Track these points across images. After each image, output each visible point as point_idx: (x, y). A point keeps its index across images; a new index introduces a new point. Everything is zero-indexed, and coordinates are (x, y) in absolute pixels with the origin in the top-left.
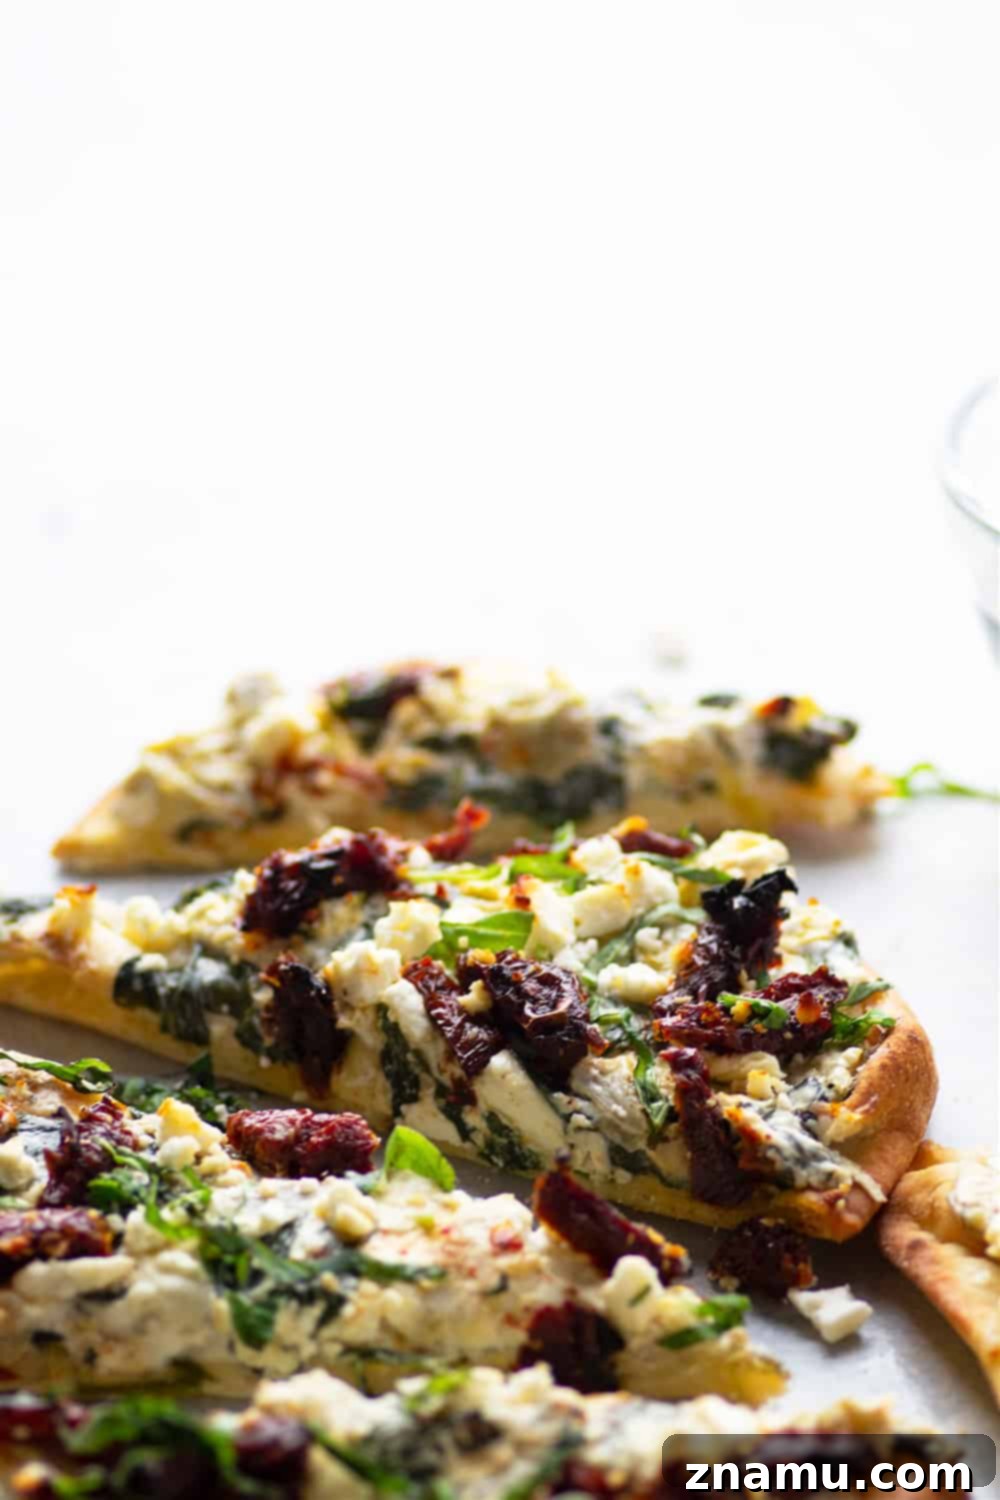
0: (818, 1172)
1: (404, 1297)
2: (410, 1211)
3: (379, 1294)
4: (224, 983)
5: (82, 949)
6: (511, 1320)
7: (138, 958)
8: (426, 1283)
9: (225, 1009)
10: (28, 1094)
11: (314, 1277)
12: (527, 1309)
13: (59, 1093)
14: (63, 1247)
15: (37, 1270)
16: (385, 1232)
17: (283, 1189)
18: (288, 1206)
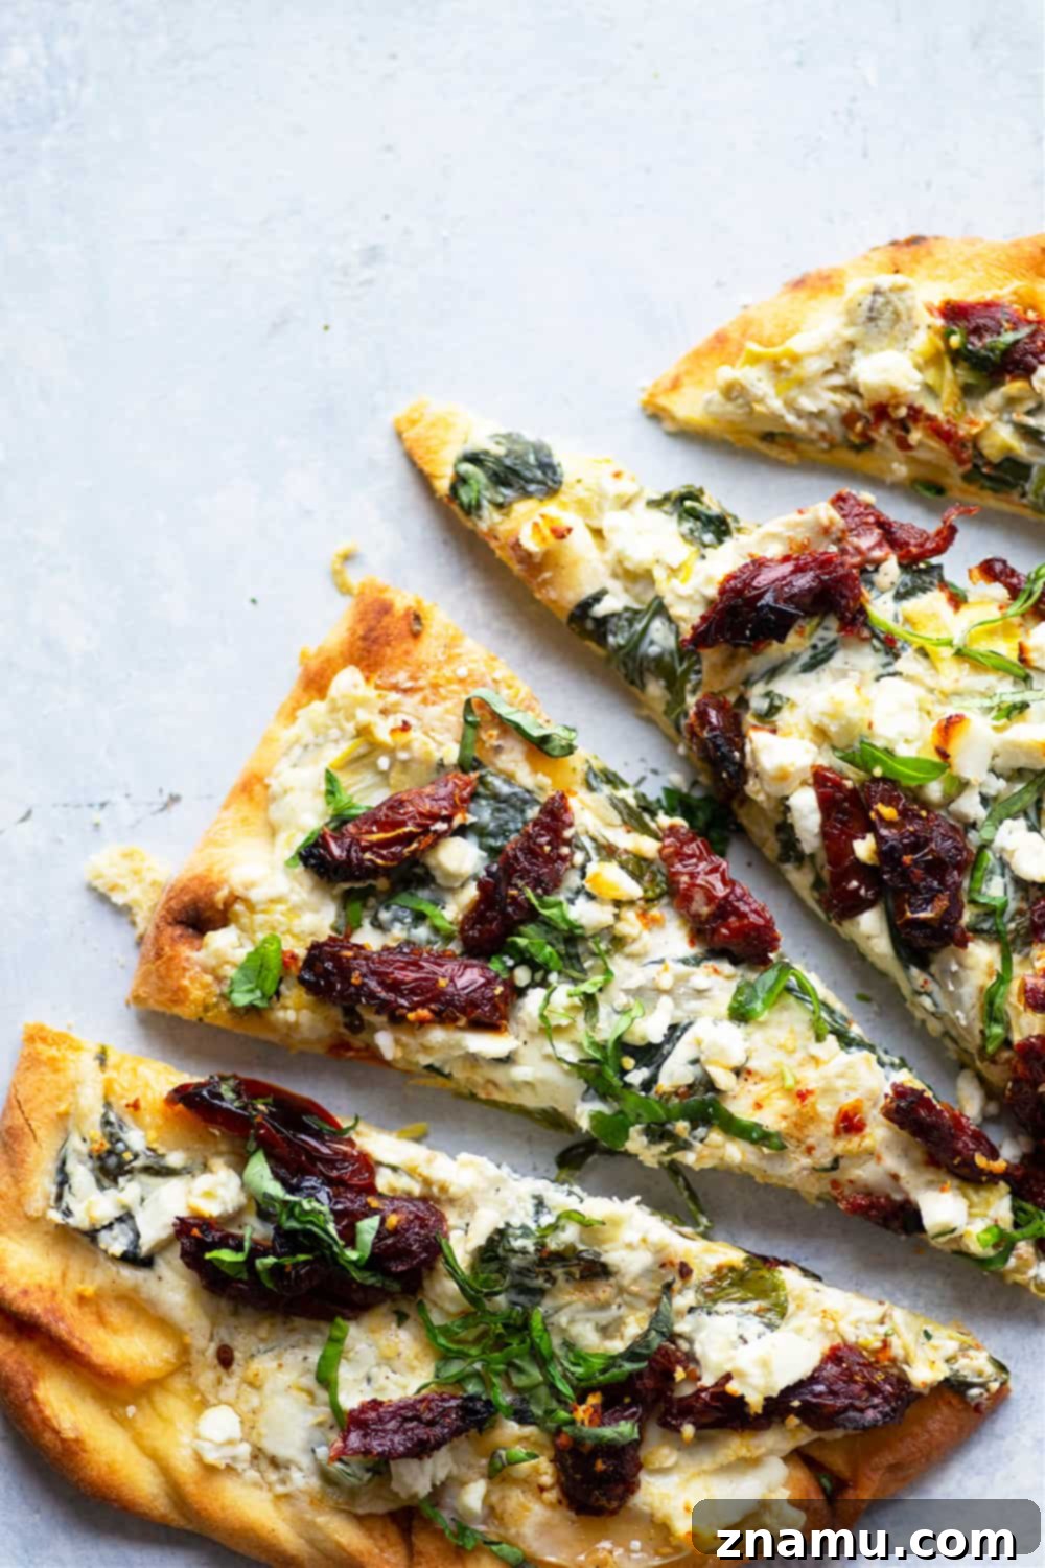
1: (743, 1153)
2: (779, 1057)
3: (723, 1146)
4: (667, 658)
5: (547, 575)
6: (835, 1184)
7: (597, 598)
8: (766, 1150)
9: (662, 682)
10: (495, 743)
11: (669, 1121)
12: (851, 1182)
13: (525, 748)
14: (463, 1022)
15: (437, 1035)
16: (749, 1072)
17: (681, 980)
18: (677, 1005)
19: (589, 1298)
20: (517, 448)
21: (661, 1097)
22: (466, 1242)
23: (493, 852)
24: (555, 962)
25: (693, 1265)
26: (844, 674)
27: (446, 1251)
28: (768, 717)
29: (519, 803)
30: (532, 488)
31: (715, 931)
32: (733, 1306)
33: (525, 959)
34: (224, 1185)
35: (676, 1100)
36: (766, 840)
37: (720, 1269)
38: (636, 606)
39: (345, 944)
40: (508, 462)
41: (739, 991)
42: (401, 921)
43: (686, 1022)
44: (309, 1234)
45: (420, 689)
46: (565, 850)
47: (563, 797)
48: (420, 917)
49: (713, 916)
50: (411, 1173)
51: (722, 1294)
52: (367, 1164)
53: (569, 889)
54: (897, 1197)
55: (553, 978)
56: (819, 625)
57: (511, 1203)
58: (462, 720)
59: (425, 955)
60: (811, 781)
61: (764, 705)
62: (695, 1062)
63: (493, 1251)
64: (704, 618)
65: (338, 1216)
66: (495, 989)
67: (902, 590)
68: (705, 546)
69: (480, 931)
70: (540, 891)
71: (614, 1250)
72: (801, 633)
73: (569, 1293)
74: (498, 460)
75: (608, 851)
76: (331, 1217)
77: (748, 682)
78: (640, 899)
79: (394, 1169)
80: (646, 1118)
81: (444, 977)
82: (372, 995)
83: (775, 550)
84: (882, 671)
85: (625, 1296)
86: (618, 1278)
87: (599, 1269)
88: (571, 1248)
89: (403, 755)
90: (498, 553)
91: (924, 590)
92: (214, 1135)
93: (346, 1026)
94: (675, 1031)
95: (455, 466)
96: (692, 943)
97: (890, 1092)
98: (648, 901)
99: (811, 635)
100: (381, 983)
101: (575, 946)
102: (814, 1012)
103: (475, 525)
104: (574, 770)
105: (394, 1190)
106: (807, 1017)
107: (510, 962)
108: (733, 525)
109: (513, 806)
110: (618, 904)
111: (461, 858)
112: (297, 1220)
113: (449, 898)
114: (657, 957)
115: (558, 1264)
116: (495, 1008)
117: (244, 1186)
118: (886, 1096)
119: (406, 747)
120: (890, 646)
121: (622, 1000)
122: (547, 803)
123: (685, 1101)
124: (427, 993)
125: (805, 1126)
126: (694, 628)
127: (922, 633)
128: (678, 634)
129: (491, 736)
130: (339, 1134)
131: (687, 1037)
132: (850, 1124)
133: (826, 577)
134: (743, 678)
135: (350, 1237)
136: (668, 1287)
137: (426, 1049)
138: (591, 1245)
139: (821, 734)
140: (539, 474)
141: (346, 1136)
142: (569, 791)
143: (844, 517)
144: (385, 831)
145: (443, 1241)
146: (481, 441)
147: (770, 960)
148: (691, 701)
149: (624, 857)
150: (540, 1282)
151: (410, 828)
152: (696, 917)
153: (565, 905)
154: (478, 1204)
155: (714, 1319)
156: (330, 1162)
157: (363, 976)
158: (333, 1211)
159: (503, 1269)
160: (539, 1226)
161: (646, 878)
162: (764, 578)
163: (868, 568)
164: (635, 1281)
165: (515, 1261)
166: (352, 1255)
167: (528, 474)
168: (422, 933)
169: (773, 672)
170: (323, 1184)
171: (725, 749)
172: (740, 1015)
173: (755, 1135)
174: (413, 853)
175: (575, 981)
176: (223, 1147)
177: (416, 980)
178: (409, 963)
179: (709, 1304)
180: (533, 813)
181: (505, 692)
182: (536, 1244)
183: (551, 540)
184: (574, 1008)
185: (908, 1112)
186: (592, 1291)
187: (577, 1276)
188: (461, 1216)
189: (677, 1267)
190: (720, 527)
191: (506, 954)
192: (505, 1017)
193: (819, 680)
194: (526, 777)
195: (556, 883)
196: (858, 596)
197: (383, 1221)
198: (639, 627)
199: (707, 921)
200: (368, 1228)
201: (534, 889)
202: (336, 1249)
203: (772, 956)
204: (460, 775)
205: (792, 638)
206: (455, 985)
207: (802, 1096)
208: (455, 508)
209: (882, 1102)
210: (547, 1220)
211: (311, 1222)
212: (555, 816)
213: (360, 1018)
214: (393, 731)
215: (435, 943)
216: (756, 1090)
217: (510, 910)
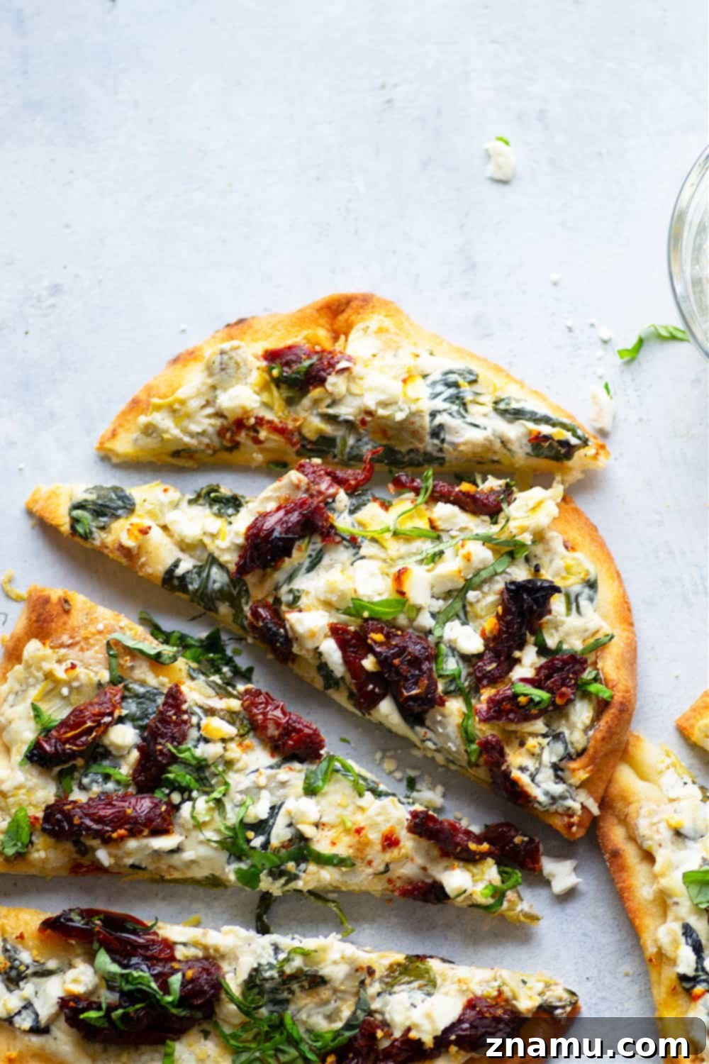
0: (562, 806)
1: (331, 875)
2: (339, 811)
3: (318, 872)
4: (226, 588)
5: (143, 559)
6: (390, 881)
7: (176, 565)
8: (344, 869)
9: (227, 604)
10: (129, 664)
11: (282, 864)
12: (399, 878)
13: (148, 664)
14: (146, 832)
15: (132, 844)
16: (324, 825)
17: (270, 778)
18: (272, 794)
19: (316, 1000)
20: (103, 492)
21: (274, 851)
22: (236, 978)
23: (142, 728)
24: (193, 784)
25: (375, 967)
26: (331, 566)
27: (225, 986)
28: (294, 604)
29: (151, 696)
30: (120, 512)
31: (285, 744)
32: (404, 987)
33: (175, 786)
34: (83, 973)
35: (283, 851)
36: (314, 678)
37: (391, 966)
38: (199, 564)
39: (65, 802)
40: (100, 502)
41: (307, 777)
42: (97, 782)
43: (279, 803)
44: (140, 991)
45: (77, 643)
46: (185, 717)
47: (177, 686)
48: (107, 777)
49: (281, 736)
50: (196, 944)
51: (395, 981)
52: (169, 945)
53: (193, 740)
54: (429, 881)
55: (195, 794)
56: (309, 542)
57: (259, 951)
58: (107, 655)
59: (115, 798)
60: (329, 634)
61: (291, 597)
62: (290, 825)
63: (254, 982)
64: (240, 557)
65: (156, 977)
66: (160, 808)
67: (352, 508)
68: (230, 516)
69: (145, 777)
70: (175, 743)
71: (326, 966)
72: (300, 549)
73: (305, 999)
74: (94, 503)
75: (210, 712)
76: (152, 979)
77: (277, 588)
78: (237, 735)
79: (185, 944)
80: (268, 866)
81: (129, 808)
82: (88, 828)
83: (271, 506)
84: (354, 559)
85: (339, 995)
86: (332, 983)
87: (319, 980)
88: (300, 970)
89: (75, 684)
90: (111, 555)
91: (365, 505)
92: (71, 945)
93: (77, 852)
94: (274, 810)
95: (70, 514)
96: (273, 756)
97: (409, 817)
98: (242, 736)
99: (306, 548)
100: (93, 820)
101: (204, 772)
102: (354, 781)
103: (93, 544)
104: (180, 670)
105: (187, 957)
106: (350, 784)
107: (167, 791)
108: (243, 500)
109: (149, 699)
110: (223, 740)
111: (124, 736)
112: (131, 984)
113: (122, 762)
114: (254, 768)
115: (294, 982)
116: (164, 819)
117: (96, 972)
118: (407, 820)
119: (77, 678)
120: (354, 542)
121: (239, 797)
122: (168, 692)
123: (289, 849)
124: (121, 820)
125: (364, 849)
126: (237, 564)
127: (370, 528)
128: (228, 571)
129: (127, 661)
130: (147, 930)
131: (283, 811)
132: (390, 842)
133: (305, 512)
134: (273, 587)
135: (165, 988)
136: (362, 983)
137: (129, 854)
138: (312, 967)
139: (328, 605)
140: (120, 503)
141: (152, 931)
142: (180, 682)
143: (306, 475)
144: (75, 729)
145: (222, 981)
146: (81, 495)
147: (321, 755)
148: (246, 609)
149: (222, 713)
150: (285, 995)
151: (89, 724)
152: (272, 738)
153: (193, 749)
154: (239, 955)
155: (395, 996)
156: (145, 947)
157: (81, 818)
158: (152, 975)
159: (261, 993)
160: (278, 961)
161: (238, 723)
162: (269, 523)
163: (329, 501)
164: (342, 983)
165: (268, 985)
166: (169, 999)
167: (113, 505)
168: (110, 786)
169: (291, 578)
170: (143, 960)
171: (274, 629)
172: (311, 791)
173: (335, 862)
174: (94, 738)
175: (207, 793)
176: (79, 951)
177: (112, 814)
178: (106, 805)
179: (389, 988)
180: (160, 700)
181: (128, 633)
182: (279, 972)
183: (140, 536)
184: (211, 809)
185: (423, 825)
186: (318, 995)
187: (307, 987)
188: (230, 965)
189: (366, 970)
190: (235, 503)
191: (163, 786)
192: (171, 824)
193: (318, 575)
194: (152, 680)
195: (184, 737)
196: (327, 519)
197: (184, 975)
198: (204, 575)
199: (279, 740)
200: (176, 981)
201: (172, 743)
202: (158, 997)
203: (322, 752)
204: (112, 687)
205: (295, 553)
206: (136, 811)
207: (358, 831)
208: (77, 539)
209: (406, 824)
210: (282, 956)
211: (140, 983)
212: (174, 697)
213: (84, 845)
214: (66, 670)
215: (120, 790)
216: (330, 834)
217: (160, 758)
